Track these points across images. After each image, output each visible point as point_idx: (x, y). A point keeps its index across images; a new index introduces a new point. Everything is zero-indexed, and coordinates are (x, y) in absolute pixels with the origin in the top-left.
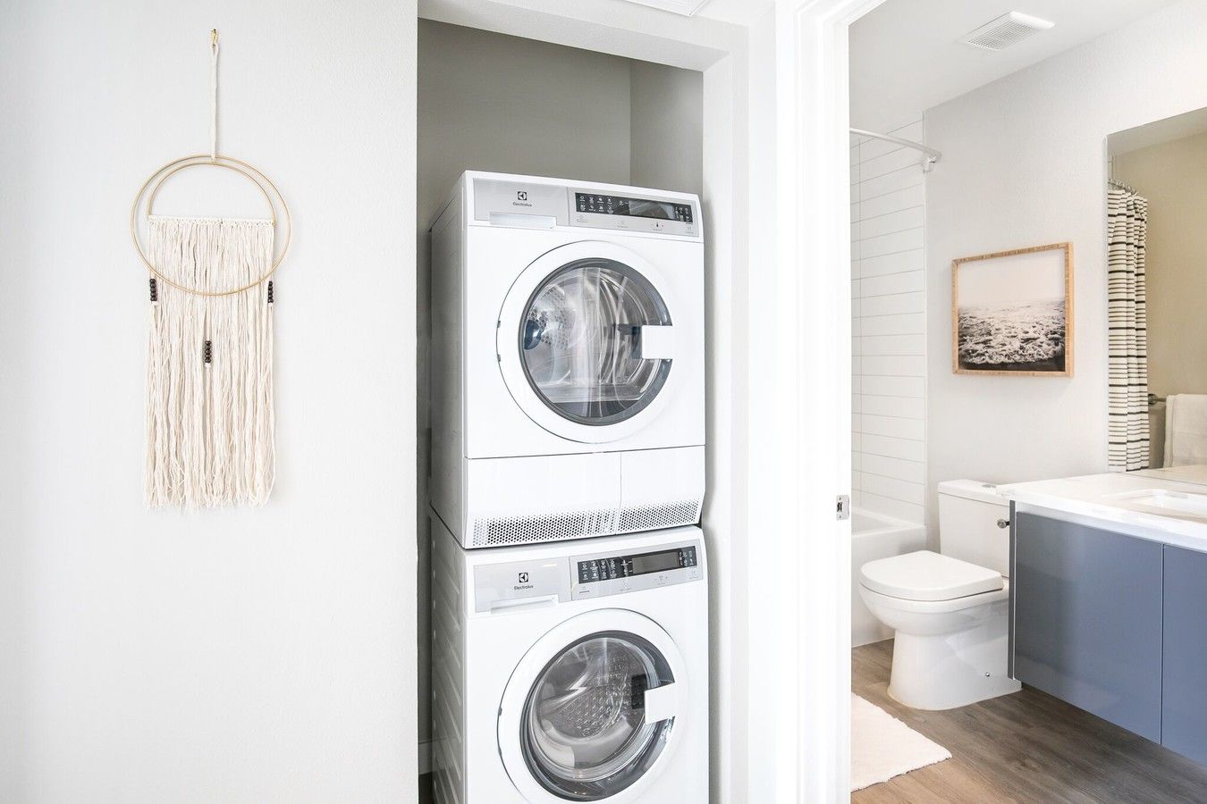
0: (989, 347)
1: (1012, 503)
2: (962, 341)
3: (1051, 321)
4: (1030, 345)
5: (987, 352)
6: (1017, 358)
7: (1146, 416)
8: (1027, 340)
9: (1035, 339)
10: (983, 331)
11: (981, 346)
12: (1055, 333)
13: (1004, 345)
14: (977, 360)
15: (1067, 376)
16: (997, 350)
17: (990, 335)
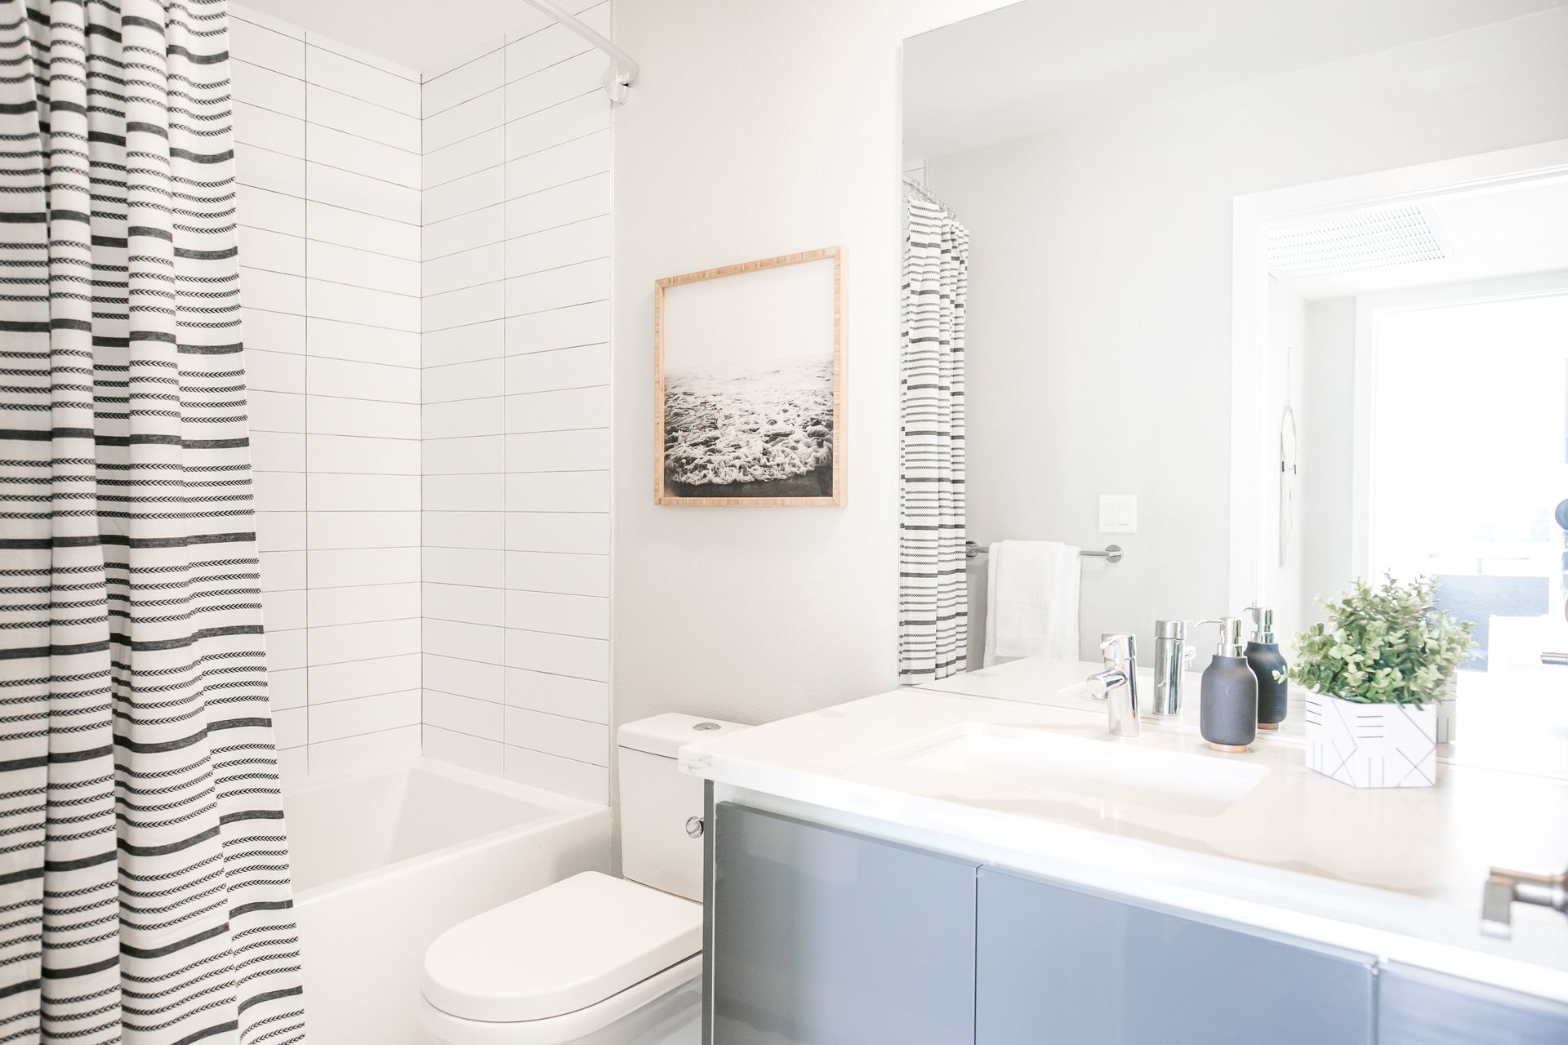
0: (713, 451)
1: (709, 785)
2: (671, 441)
3: (813, 399)
4: (779, 447)
5: (710, 461)
6: (759, 473)
7: (962, 577)
8: (774, 438)
9: (787, 435)
10: (704, 423)
11: (702, 449)
12: (818, 423)
13: (737, 447)
14: (695, 478)
15: (836, 505)
16: (724, 458)
17: (716, 428)
